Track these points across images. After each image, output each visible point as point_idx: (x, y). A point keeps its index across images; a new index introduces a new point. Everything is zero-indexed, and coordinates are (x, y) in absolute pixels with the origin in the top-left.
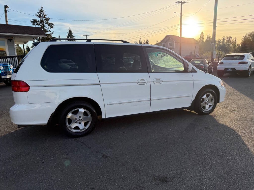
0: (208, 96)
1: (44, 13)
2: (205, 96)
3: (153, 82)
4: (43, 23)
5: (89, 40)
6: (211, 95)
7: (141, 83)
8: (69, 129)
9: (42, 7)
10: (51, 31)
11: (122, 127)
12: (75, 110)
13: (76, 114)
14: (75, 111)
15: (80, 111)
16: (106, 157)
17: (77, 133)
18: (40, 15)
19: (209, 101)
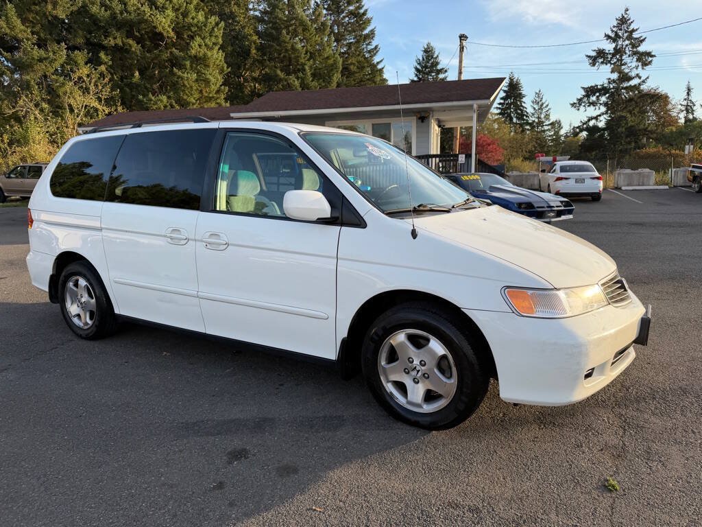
1: (630, 24)
3: (202, 241)
4: (621, 56)
6: (433, 344)
8: (69, 314)
9: (627, 10)
10: (640, 75)
15: (79, 282)
19: (424, 365)
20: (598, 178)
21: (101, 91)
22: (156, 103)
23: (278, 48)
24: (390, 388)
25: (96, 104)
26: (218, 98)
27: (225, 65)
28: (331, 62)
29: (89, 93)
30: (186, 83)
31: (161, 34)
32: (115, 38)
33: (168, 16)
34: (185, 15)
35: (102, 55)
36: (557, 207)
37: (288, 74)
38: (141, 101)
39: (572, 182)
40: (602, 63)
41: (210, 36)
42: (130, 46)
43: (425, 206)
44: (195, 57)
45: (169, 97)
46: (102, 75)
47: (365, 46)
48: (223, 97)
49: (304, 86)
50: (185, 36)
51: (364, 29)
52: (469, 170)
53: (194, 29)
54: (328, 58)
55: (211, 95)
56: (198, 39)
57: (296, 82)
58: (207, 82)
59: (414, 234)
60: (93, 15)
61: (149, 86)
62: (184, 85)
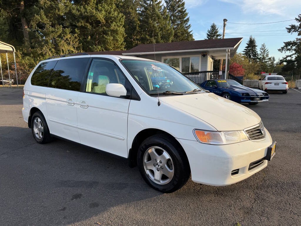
3: (79, 105)
7: (69, 103)
8: (35, 133)
19: (161, 163)
20: (286, 83)
21: (75, 44)
22: (96, 49)
23: (147, 26)
24: (148, 172)
25: (72, 49)
26: (121, 47)
27: (125, 34)
28: (169, 32)
29: (70, 45)
30: (108, 41)
31: (99, 21)
32: (81, 23)
33: (103, 14)
34: (110, 13)
35: (76, 30)
36: (261, 95)
37: (151, 37)
38: (90, 48)
39: (273, 85)
40: (294, 31)
41: (119, 22)
42: (87, 26)
43: (169, 92)
44: (113, 30)
45: (101, 47)
46: (76, 38)
47: (185, 25)
48: (123, 46)
49: (157, 42)
50: (109, 22)
51: (184, 18)
52: (224, 78)
53: (112, 19)
54: (168, 30)
55: (119, 46)
56: (114, 23)
57: (154, 40)
58: (117, 40)
59: (159, 104)
60: (73, 14)
61: (94, 42)
62: (108, 42)
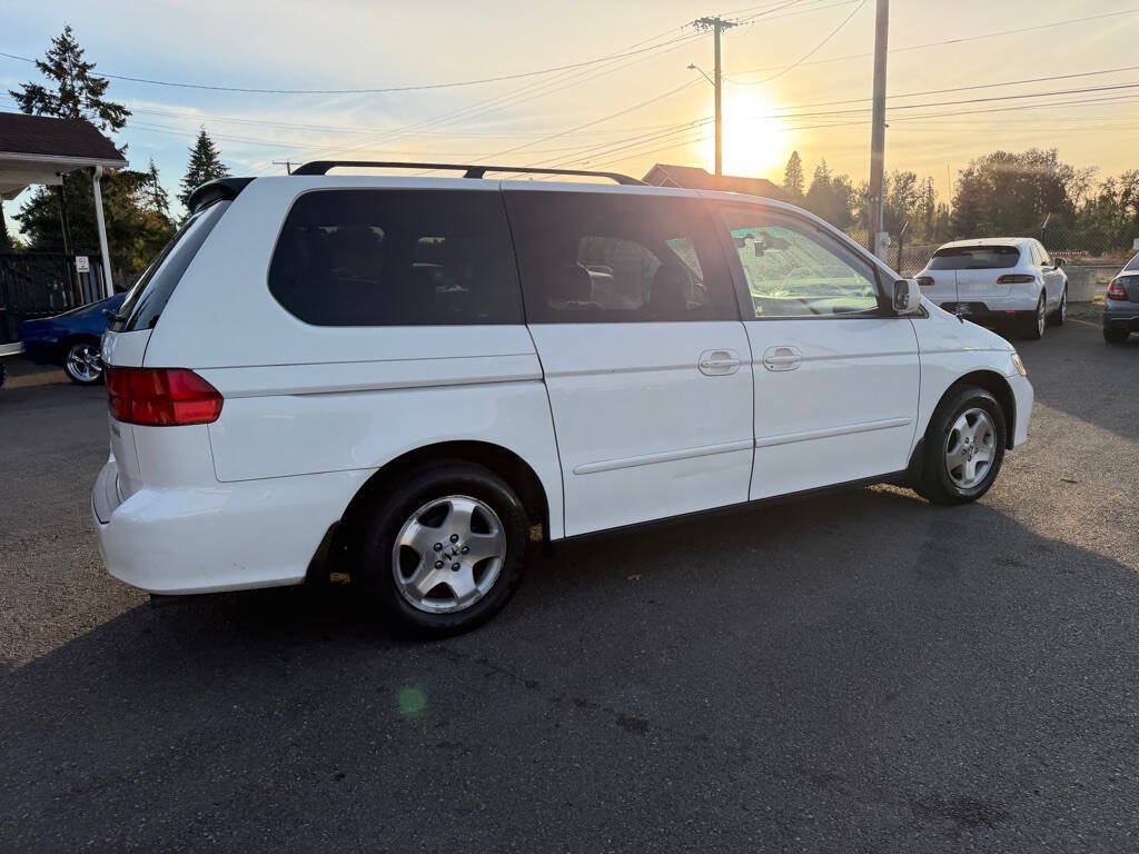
0: (971, 420)
1: (79, 55)
2: (961, 423)
3: (764, 362)
4: (75, 105)
5: (475, 172)
6: (982, 418)
7: (715, 366)
8: (409, 597)
9: (68, 30)
11: (630, 578)
12: (435, 503)
13: (438, 524)
14: (433, 508)
15: (456, 508)
16: (641, 726)
17: (445, 615)
18: (59, 65)
19: (976, 440)
